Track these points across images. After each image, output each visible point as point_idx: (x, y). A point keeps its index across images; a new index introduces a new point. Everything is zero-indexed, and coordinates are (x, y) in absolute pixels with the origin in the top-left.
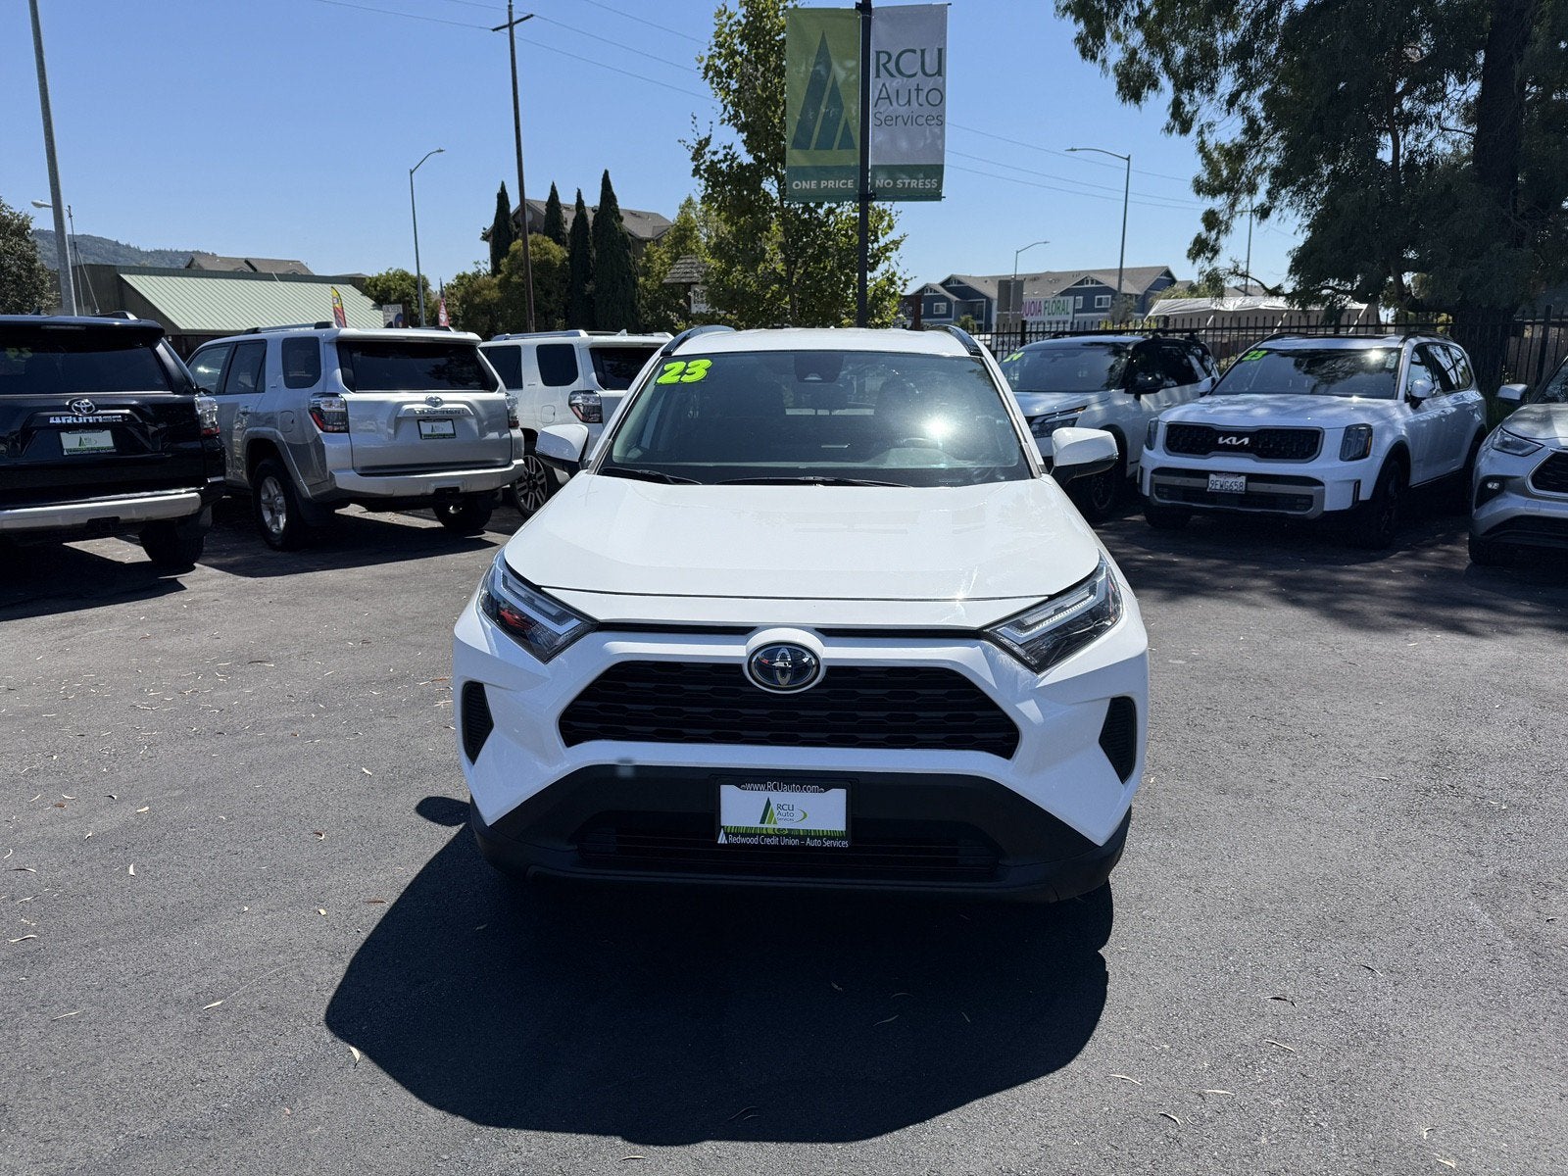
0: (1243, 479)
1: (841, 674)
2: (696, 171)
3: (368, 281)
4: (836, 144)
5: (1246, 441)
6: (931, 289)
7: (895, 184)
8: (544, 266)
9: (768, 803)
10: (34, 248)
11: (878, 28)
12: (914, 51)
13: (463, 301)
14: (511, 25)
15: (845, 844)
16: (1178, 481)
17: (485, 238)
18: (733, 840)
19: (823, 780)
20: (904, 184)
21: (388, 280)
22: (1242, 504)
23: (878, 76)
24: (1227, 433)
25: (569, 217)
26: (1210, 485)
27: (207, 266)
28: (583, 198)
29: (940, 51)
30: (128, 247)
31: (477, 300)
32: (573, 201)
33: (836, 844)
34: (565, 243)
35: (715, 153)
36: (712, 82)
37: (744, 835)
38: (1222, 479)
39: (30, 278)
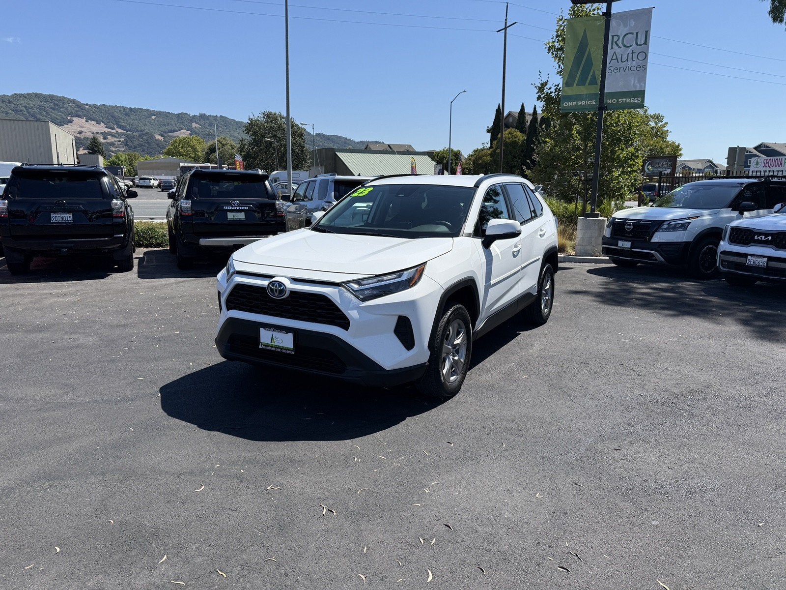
0: (765, 259)
1: (294, 293)
2: (539, 98)
3: (435, 154)
4: (588, 82)
5: (770, 238)
6: (747, 151)
7: (618, 101)
8: (514, 144)
9: (272, 336)
10: (304, 142)
11: (613, 23)
12: (632, 34)
13: (474, 162)
14: (505, 29)
15: (293, 353)
16: (732, 259)
17: (488, 131)
18: (264, 347)
19: (287, 330)
20: (623, 101)
21: (443, 153)
22: (765, 274)
23: (612, 48)
24: (760, 233)
25: (529, 119)
26: (748, 262)
27: (373, 148)
28: (537, 110)
29: (647, 32)
30: (350, 140)
31: (480, 162)
32: (532, 111)
33: (291, 352)
34: (525, 132)
35: (550, 88)
36: (553, 54)
37: (266, 346)
38: (754, 259)
39: (302, 154)
